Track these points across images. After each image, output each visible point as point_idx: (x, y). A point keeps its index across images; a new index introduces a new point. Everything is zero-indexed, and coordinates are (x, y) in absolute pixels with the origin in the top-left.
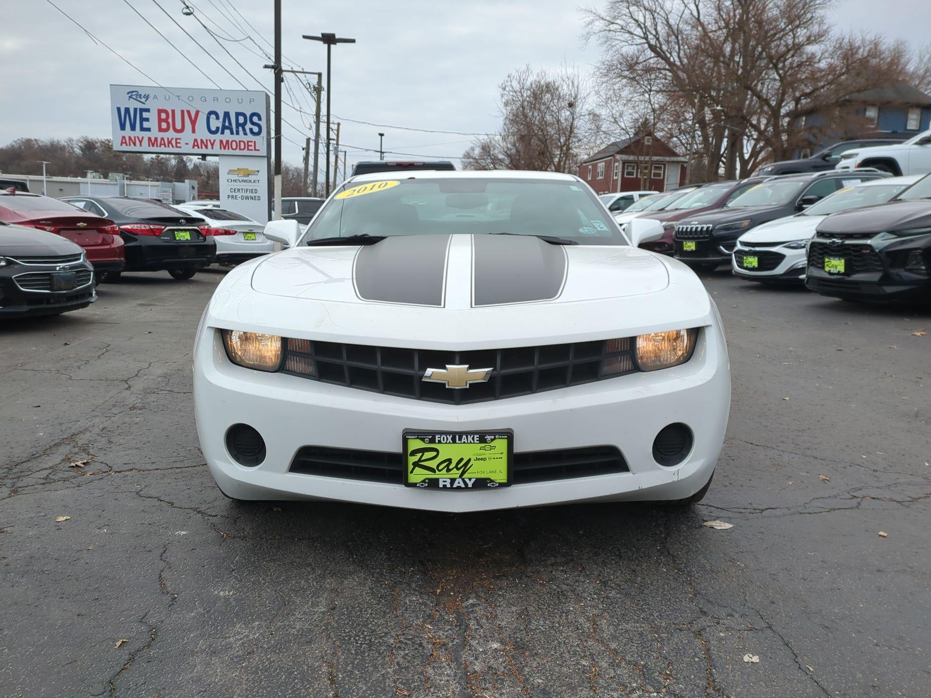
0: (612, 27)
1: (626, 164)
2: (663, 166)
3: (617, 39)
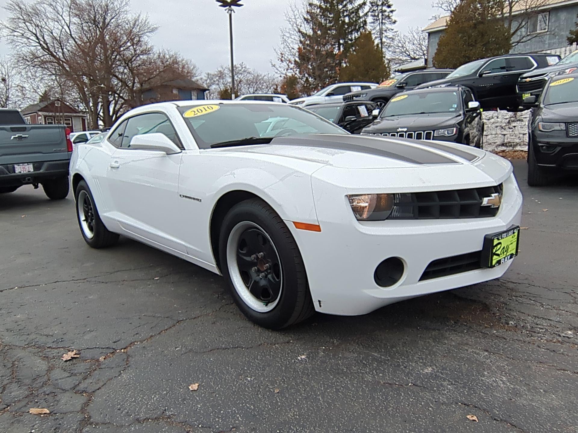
0: (16, 34)
1: (47, 118)
2: (70, 119)
3: (19, 42)
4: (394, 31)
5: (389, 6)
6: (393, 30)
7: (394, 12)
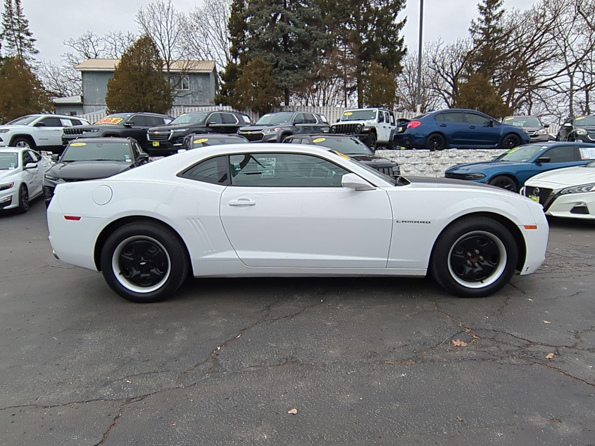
4: (36, 61)
5: (28, 34)
6: (34, 59)
7: (35, 42)
